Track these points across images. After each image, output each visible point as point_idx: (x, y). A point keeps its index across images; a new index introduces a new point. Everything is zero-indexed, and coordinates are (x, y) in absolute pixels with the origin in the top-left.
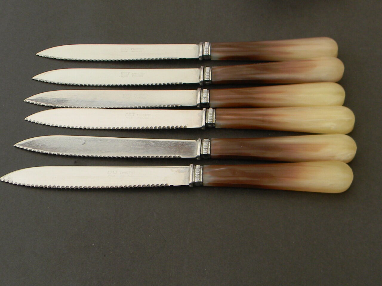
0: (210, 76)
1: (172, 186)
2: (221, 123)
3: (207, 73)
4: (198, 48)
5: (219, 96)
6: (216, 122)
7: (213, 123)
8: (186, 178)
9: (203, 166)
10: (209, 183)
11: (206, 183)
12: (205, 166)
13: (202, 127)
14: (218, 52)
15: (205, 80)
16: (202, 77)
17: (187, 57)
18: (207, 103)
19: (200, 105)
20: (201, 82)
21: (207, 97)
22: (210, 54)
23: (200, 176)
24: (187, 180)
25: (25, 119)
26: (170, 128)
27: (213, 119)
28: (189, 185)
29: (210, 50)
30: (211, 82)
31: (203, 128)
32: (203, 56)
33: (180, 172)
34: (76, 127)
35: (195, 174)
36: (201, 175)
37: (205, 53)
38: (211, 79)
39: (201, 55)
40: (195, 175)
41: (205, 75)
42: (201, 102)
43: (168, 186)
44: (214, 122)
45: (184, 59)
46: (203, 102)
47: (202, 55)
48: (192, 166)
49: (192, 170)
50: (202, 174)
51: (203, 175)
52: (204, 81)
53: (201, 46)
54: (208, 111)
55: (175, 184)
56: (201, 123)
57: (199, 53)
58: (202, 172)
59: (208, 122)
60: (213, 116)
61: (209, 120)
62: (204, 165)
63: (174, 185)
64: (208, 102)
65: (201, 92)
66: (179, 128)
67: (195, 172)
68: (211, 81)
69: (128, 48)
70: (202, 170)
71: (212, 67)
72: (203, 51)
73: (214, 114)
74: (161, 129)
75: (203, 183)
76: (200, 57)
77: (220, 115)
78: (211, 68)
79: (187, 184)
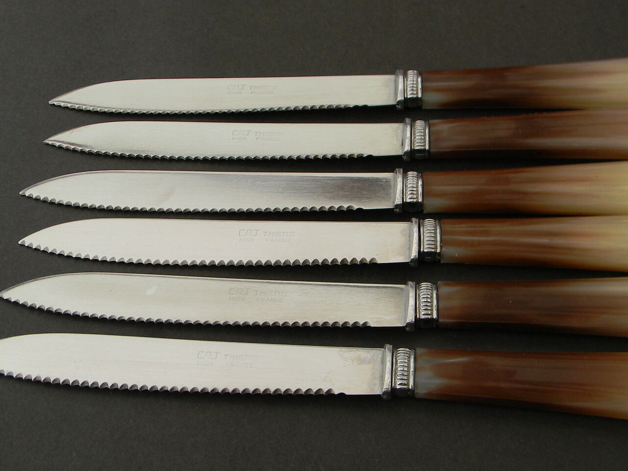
0: (425, 142)
1: (342, 395)
2: (454, 252)
3: (418, 134)
4: (393, 84)
5: (443, 188)
6: (443, 249)
7: (435, 253)
8: (375, 378)
9: (415, 350)
10: (430, 394)
11: (421, 391)
12: (420, 351)
13: (411, 262)
14: (437, 90)
15: (414, 150)
16: (407, 142)
17: (371, 103)
18: (417, 203)
19: (401, 206)
20: (406, 153)
21: (417, 191)
22: (420, 96)
23: (408, 376)
24: (377, 382)
25: (20, 242)
26: (339, 264)
27: (436, 245)
28: (383, 394)
29: (420, 86)
30: (426, 154)
31: (412, 264)
32: (406, 99)
33: (361, 361)
34: (130, 260)
35: (396, 369)
36: (411, 373)
37: (409, 93)
38: (427, 148)
39: (400, 98)
40: (396, 373)
41: (415, 138)
42: (405, 201)
43: (334, 395)
44: (438, 251)
45: (365, 107)
46: (408, 201)
47: (403, 99)
48: (391, 349)
49: (390, 358)
50: (412, 369)
51: (416, 374)
52: (412, 152)
53: (401, 79)
54: (423, 226)
55: (348, 392)
56: (408, 251)
57: (396, 94)
58: (412, 365)
59: (425, 251)
60: (435, 237)
61: (426, 246)
62: (417, 348)
63: (347, 394)
64: (420, 200)
65: (403, 179)
66: (358, 263)
67: (396, 364)
68: (429, 151)
69: (243, 85)
70: (412, 360)
71: (430, 120)
72: (405, 91)
73: (438, 231)
74: (318, 265)
75: (416, 391)
76: (399, 102)
77: (452, 233)
78: (427, 123)
79: (378, 391)
